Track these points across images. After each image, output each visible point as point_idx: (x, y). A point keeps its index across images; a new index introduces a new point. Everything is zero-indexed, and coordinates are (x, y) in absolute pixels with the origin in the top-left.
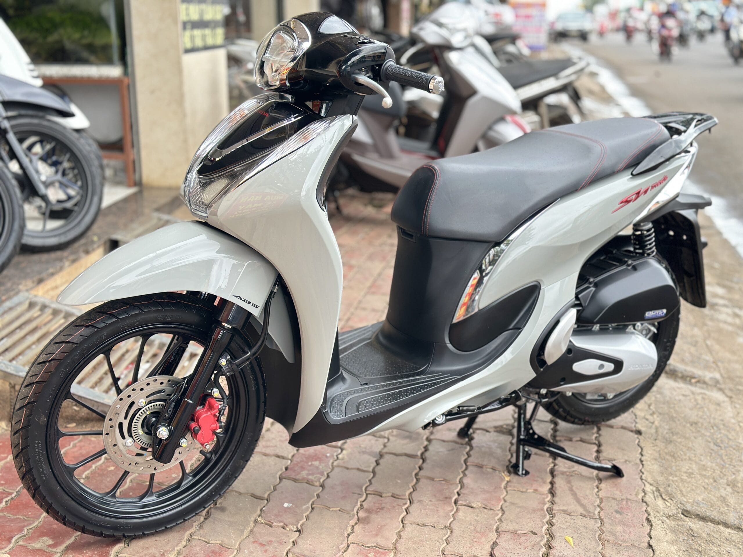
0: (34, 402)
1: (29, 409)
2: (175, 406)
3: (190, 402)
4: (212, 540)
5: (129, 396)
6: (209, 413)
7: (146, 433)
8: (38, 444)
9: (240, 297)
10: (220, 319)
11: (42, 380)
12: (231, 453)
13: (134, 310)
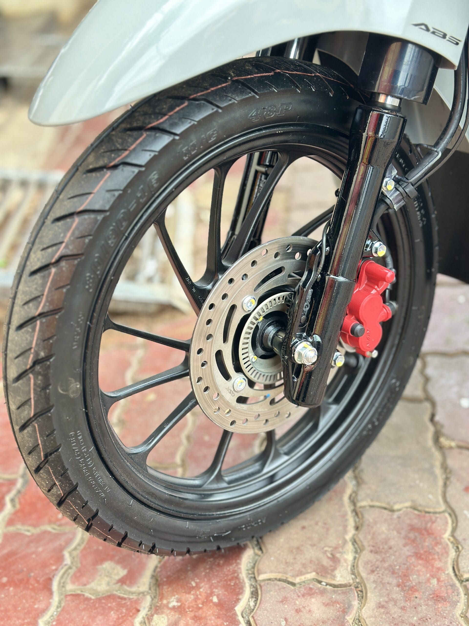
0: (47, 358)
1: (39, 373)
2: (314, 295)
3: (341, 279)
4: (395, 503)
5: (225, 296)
6: (374, 292)
7: (262, 357)
8: (76, 436)
9: (426, 26)
10: (376, 90)
11: (51, 308)
12: (394, 349)
13: (200, 107)
